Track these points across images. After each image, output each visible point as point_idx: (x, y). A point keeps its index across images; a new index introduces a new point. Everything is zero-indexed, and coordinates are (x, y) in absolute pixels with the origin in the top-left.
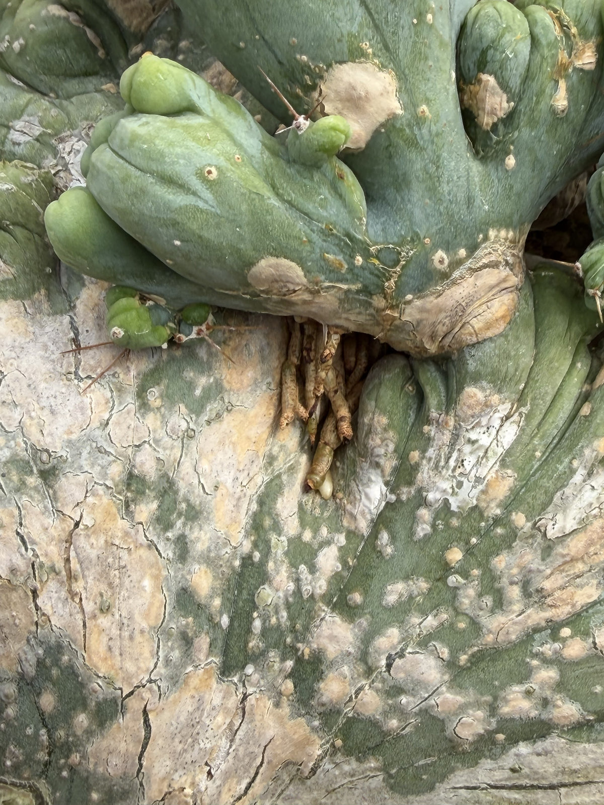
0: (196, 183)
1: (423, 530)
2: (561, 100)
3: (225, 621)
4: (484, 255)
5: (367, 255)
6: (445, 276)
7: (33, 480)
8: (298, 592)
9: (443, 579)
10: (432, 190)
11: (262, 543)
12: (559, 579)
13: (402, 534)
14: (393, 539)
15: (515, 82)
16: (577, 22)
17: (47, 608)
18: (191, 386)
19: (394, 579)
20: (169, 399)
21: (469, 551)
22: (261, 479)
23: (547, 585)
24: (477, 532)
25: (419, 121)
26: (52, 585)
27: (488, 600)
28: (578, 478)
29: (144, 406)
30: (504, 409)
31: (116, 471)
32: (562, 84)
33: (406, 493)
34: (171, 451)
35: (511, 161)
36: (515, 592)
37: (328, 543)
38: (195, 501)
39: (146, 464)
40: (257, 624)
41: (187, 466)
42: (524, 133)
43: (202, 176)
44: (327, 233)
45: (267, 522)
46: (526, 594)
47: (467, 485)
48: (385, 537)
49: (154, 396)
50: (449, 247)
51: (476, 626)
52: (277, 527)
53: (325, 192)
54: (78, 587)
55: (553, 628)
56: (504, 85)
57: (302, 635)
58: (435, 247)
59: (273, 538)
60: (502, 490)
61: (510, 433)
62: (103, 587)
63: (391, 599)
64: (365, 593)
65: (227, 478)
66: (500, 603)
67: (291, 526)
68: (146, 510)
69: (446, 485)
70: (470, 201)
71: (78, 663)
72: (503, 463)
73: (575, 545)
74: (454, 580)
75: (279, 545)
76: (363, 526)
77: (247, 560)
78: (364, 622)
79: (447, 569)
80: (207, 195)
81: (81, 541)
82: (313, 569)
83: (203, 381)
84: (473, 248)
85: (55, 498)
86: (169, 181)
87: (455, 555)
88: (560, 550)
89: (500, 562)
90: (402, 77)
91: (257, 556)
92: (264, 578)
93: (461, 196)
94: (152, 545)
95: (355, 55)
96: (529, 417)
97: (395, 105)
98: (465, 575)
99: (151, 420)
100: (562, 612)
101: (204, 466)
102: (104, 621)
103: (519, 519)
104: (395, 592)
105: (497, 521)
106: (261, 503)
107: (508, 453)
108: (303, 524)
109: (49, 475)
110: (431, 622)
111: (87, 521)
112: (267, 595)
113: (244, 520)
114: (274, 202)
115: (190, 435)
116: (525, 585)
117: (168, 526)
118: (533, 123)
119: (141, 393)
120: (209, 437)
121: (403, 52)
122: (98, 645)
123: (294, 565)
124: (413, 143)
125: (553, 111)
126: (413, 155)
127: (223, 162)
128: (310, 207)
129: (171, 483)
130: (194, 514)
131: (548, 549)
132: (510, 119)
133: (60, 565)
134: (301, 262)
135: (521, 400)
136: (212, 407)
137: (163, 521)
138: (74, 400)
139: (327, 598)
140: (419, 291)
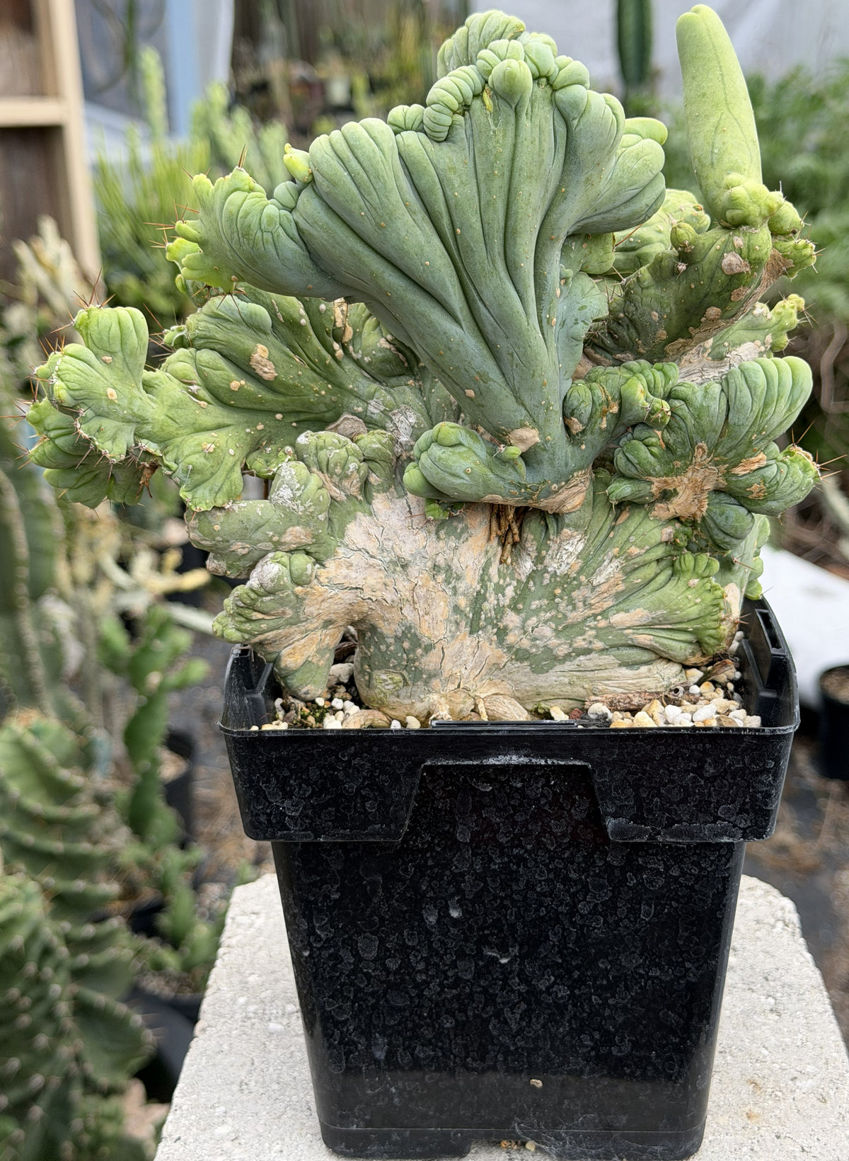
0: (463, 475)
1: (546, 582)
2: (604, 425)
3: (471, 615)
4: (573, 482)
5: (526, 488)
6: (556, 492)
7: (399, 569)
8: (498, 604)
9: (553, 600)
10: (552, 464)
11: (484, 586)
12: (597, 599)
13: (538, 583)
14: (535, 584)
15: (585, 421)
16: (611, 394)
17: (406, 614)
18: (456, 528)
19: (535, 599)
20: (448, 534)
21: (563, 590)
22: (483, 561)
23: (592, 602)
24: (567, 583)
25: (547, 442)
26: (408, 606)
27: (570, 607)
28: (606, 563)
29: (438, 538)
30: (579, 537)
31: (429, 564)
32: (605, 419)
33: (540, 567)
34: (449, 555)
35: (583, 447)
36: (581, 604)
37: (510, 584)
38: (459, 573)
39: (441, 560)
40: (483, 616)
41: (455, 560)
42: (589, 437)
43: (465, 472)
44: (511, 484)
45: (486, 578)
46: (585, 605)
47: (563, 566)
48: (531, 583)
49: (442, 533)
50: (557, 482)
51: (565, 617)
52: (490, 580)
53: (511, 470)
54: (417, 606)
55: (595, 616)
56: (581, 422)
57: (499, 620)
58: (553, 483)
59: (488, 584)
60: (577, 567)
61: (581, 546)
62: (426, 606)
63: (534, 607)
64: (524, 605)
65: (470, 563)
66: (574, 608)
67: (495, 579)
68: (441, 578)
69: (555, 565)
70: (566, 465)
71: (418, 632)
72: (578, 558)
73: (604, 588)
74: (557, 600)
75: (491, 586)
76: (524, 579)
77: (478, 593)
78: (523, 615)
79: (555, 596)
80: (467, 478)
81: (418, 590)
82: (504, 595)
83: (460, 526)
84: (567, 482)
85: (407, 575)
86: (454, 475)
87: (558, 591)
88: (598, 589)
89: (574, 594)
90: (540, 429)
91: (482, 591)
92: (485, 599)
93: (563, 463)
94: (444, 590)
95: (522, 426)
96: (588, 540)
97: (538, 439)
98: (562, 598)
99: (441, 544)
100: (599, 610)
101: (462, 559)
102: (427, 617)
103: (583, 578)
104: (535, 604)
105: (575, 579)
106: (484, 570)
107: (580, 554)
108: (500, 577)
109: (404, 567)
110: (548, 615)
111: (420, 583)
112: (486, 606)
113: (477, 578)
114: (491, 476)
115: (456, 548)
116: (584, 602)
117: (450, 583)
118: (592, 433)
119: (437, 533)
120: (463, 548)
121: (541, 421)
122: (425, 626)
123: (496, 594)
124: (545, 449)
125: (600, 428)
126: (544, 453)
127: (473, 465)
128: (504, 476)
129: (450, 567)
130: (458, 578)
131: (594, 588)
132: (583, 432)
133: (410, 599)
134: (501, 495)
135: (586, 532)
136: (465, 536)
137: (447, 581)
138: (412, 537)
139: (509, 606)
140: (546, 498)
